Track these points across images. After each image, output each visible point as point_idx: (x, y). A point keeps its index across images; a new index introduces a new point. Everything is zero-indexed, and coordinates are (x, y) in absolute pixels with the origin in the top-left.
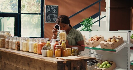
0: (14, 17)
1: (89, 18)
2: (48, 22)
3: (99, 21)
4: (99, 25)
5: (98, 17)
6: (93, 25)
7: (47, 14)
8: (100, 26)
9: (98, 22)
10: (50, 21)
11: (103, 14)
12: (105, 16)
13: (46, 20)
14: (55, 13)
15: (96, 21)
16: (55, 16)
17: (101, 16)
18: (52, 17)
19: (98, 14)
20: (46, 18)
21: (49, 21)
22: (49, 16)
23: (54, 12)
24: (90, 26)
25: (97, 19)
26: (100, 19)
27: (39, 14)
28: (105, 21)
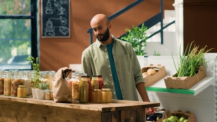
1: (140, 26)
2: (48, 35)
3: (161, 31)
4: (160, 41)
5: (160, 23)
6: (147, 41)
7: (45, 18)
8: (162, 43)
9: (159, 34)
10: (52, 33)
11: (168, 17)
12: (174, 22)
13: (44, 31)
14: (63, 16)
15: (156, 31)
16: (63, 21)
17: (166, 21)
18: (57, 24)
19: (159, 18)
20: (44, 26)
21: (50, 32)
22: (49, 22)
23: (62, 13)
24: (141, 42)
25: (157, 27)
26: (162, 28)
27: (28, 18)
28: (172, 33)
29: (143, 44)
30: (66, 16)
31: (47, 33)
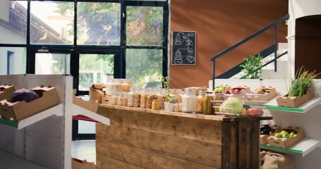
0: (112, 53)
1: (256, 56)
2: (177, 63)
3: (275, 61)
4: (274, 69)
5: (274, 54)
6: (263, 68)
7: (175, 49)
8: (276, 70)
9: (273, 63)
10: (180, 61)
11: (281, 48)
12: (286, 52)
13: (173, 59)
14: (190, 47)
15: (270, 60)
16: (190, 51)
17: (279, 52)
18: (184, 53)
19: (274, 49)
20: (174, 55)
22: (178, 52)
23: (189, 44)
24: (257, 69)
25: (271, 57)
26: (276, 58)
27: (160, 48)
28: (285, 62)
29: (259, 71)
30: (192, 47)
31: (176, 61)
